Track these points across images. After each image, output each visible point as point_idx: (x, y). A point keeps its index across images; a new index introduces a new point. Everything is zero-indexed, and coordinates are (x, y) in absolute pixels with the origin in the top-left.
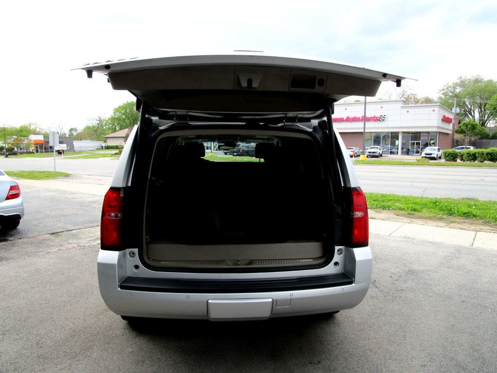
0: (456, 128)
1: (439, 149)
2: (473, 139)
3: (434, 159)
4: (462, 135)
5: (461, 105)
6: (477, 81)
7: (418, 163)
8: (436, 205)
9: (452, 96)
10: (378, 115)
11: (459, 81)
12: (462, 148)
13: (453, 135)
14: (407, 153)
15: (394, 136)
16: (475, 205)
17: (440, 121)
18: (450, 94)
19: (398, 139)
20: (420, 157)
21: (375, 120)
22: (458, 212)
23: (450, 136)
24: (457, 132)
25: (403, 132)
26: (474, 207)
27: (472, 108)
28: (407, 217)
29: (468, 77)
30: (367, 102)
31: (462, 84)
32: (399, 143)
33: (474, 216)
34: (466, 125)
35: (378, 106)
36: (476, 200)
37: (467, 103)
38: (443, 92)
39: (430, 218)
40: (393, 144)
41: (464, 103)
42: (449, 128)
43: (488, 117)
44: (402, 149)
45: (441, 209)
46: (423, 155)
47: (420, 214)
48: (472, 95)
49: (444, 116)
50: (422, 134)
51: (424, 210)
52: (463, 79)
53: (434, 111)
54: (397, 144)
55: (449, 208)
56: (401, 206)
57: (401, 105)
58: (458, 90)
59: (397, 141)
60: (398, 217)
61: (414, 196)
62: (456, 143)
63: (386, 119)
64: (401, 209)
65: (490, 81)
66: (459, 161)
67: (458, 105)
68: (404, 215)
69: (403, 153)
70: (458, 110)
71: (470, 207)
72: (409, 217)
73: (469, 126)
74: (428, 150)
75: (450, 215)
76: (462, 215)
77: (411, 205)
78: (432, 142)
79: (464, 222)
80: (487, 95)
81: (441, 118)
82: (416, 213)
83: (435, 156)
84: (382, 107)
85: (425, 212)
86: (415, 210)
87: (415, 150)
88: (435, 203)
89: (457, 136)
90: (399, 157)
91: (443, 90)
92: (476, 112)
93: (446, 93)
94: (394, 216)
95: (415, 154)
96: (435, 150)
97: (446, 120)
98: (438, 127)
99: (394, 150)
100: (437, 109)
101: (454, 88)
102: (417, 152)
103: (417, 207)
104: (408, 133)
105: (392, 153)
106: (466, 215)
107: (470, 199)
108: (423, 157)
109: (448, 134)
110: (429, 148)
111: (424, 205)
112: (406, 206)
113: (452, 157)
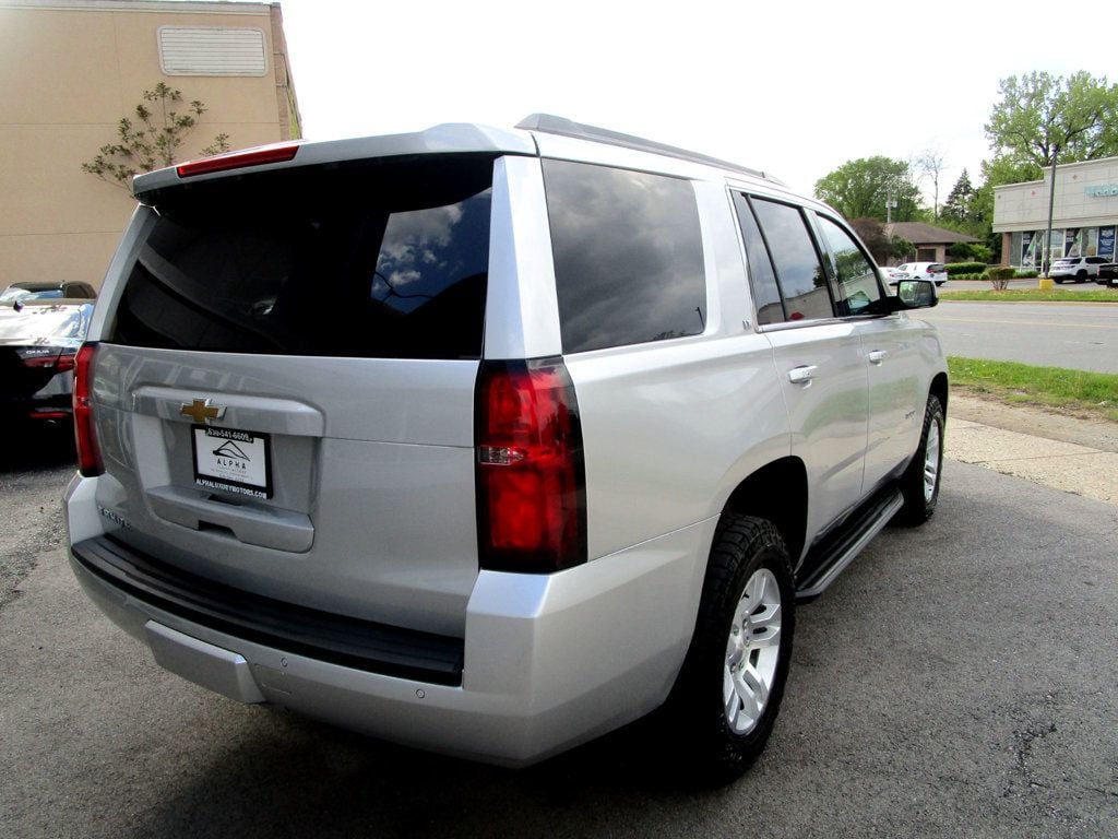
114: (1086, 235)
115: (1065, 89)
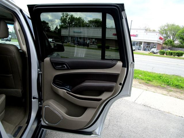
0: (164, 42)
1: (157, 50)
2: (169, 47)
3: (154, 53)
4: (165, 45)
5: (166, 34)
6: (173, 25)
7: (149, 55)
8: (161, 78)
9: (163, 30)
10: (135, 34)
11: (167, 24)
12: (166, 50)
13: (162, 44)
14: (145, 50)
15: (141, 43)
16: (181, 80)
17: (159, 39)
18: (163, 29)
19: (142, 44)
20: (149, 52)
21: (134, 36)
22: (173, 84)
23: (161, 45)
24: (164, 44)
25: (144, 42)
26: (180, 81)
27: (170, 35)
28: (145, 85)
29: (170, 24)
30: (131, 28)
31: (168, 26)
32: (142, 46)
33: (182, 87)
34: (168, 41)
35: (136, 31)
36: (180, 77)
37: (168, 33)
38: (160, 28)
39: (157, 87)
40: (140, 46)
41: (167, 33)
42: (161, 42)
43: (176, 39)
44: (143, 48)
45: (163, 81)
46: (151, 51)
47: (152, 83)
48: (171, 30)
49: (160, 37)
50: (151, 43)
51: (154, 80)
52: (168, 24)
53: (157, 34)
54: (141, 46)
55: (168, 81)
56: (142, 77)
57: (144, 31)
58: (166, 28)
59: (141, 45)
60: (140, 84)
61: (149, 71)
62: (163, 48)
63: (138, 36)
64: (142, 79)
65: (178, 26)
66: (165, 55)
67: (165, 34)
68: (143, 83)
69: (143, 50)
70: (165, 36)
71: (178, 81)
72: (146, 85)
73: (170, 42)
74: (153, 50)
75: (168, 85)
76: (175, 86)
77: (147, 77)
78: (154, 47)
79: (177, 91)
80: (176, 30)
81: (159, 37)
82: (150, 82)
83: (155, 52)
84: (137, 31)
85: (154, 83)
86: (149, 80)
87: (148, 49)
88: (160, 77)
89: (164, 45)
90: (142, 51)
91: (160, 27)
92: (171, 37)
93: (161, 28)
94: (138, 84)
95: (147, 51)
96: (155, 50)
97: (161, 38)
98: (158, 41)
99: (140, 49)
100: (158, 34)
101: (165, 27)
102: (149, 50)
103: (150, 78)
104: (146, 42)
105: (139, 49)
106: (177, 86)
107: (177, 76)
108: (151, 52)
109: (160, 44)
110: (153, 49)
111: (154, 78)
112: (144, 77)
113: (163, 53)
114: (73, 38)
115: (70, 16)
